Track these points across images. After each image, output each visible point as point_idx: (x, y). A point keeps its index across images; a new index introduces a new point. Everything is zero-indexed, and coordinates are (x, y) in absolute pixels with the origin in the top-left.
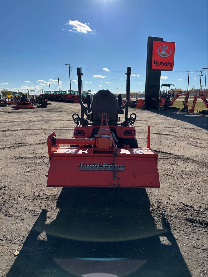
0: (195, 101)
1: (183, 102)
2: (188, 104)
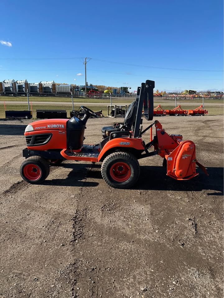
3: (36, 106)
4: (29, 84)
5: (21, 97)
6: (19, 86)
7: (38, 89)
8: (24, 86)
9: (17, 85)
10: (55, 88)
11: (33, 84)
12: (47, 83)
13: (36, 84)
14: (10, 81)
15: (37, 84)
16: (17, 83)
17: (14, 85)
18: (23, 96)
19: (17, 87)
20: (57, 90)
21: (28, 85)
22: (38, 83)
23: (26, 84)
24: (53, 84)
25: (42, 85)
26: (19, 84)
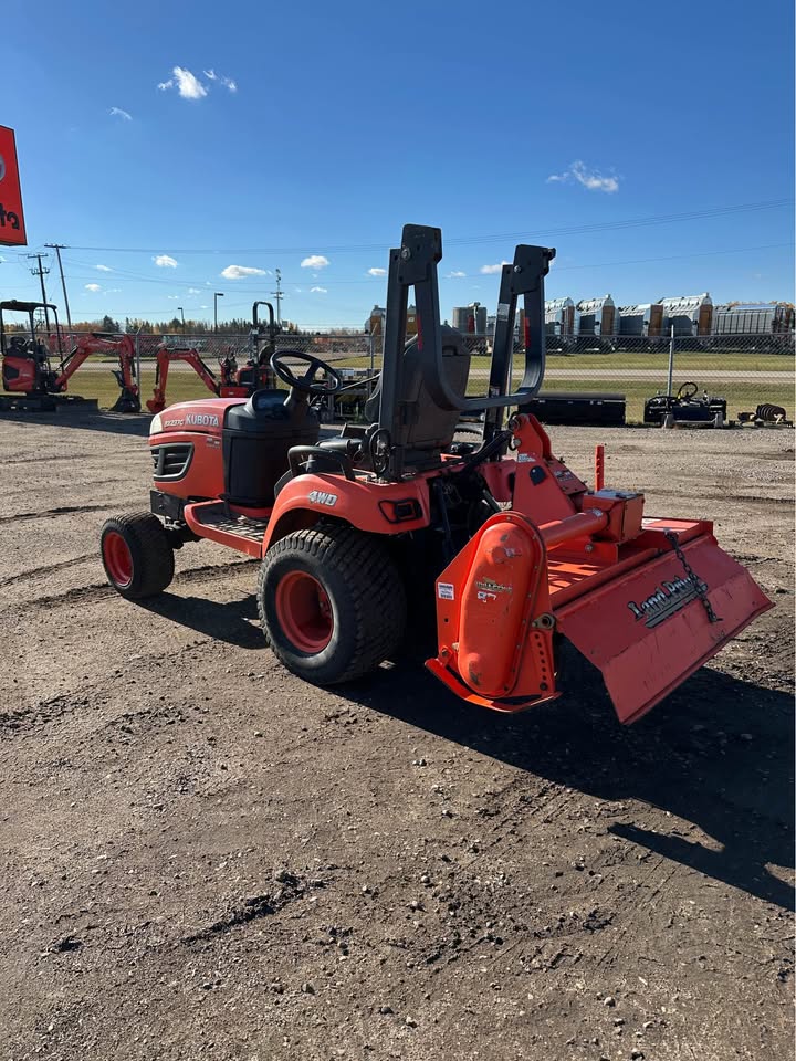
0: (162, 371)
1: (116, 373)
2: (134, 381)
3: (597, 383)
4: (620, 309)
5: (582, 356)
6: (583, 319)
7: (646, 327)
8: (599, 318)
9: (577, 315)
10: (710, 319)
11: (630, 309)
12: (684, 302)
13: (640, 307)
14: (558, 305)
15: (643, 308)
16: (581, 309)
17: (567, 314)
18: (592, 353)
19: (577, 323)
20: (717, 329)
21: (613, 314)
22: (648, 306)
23: (608, 310)
24: (702, 306)
25: (661, 313)
26: (584, 313)
